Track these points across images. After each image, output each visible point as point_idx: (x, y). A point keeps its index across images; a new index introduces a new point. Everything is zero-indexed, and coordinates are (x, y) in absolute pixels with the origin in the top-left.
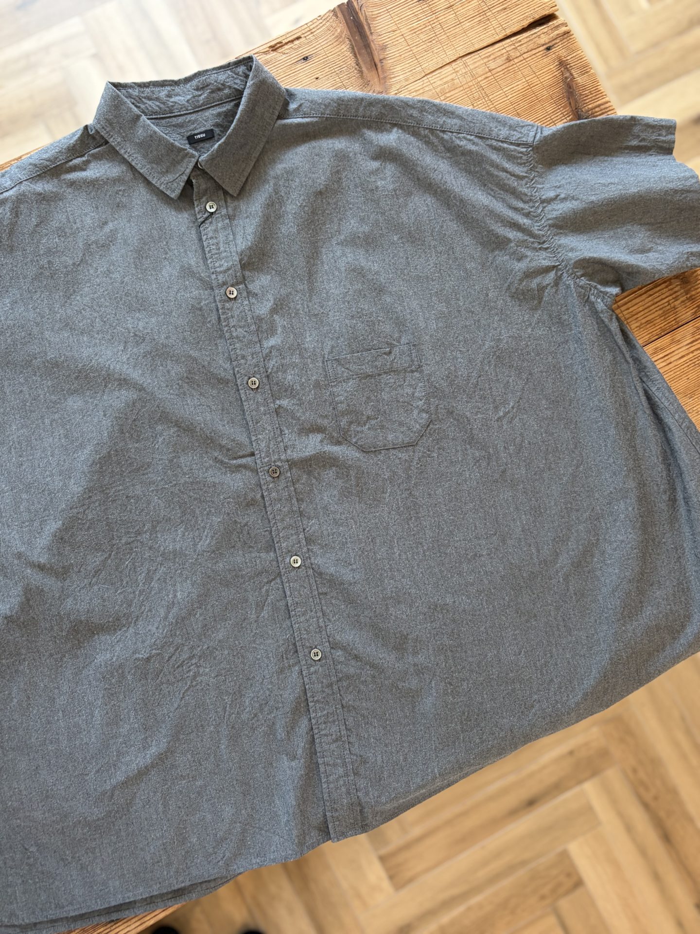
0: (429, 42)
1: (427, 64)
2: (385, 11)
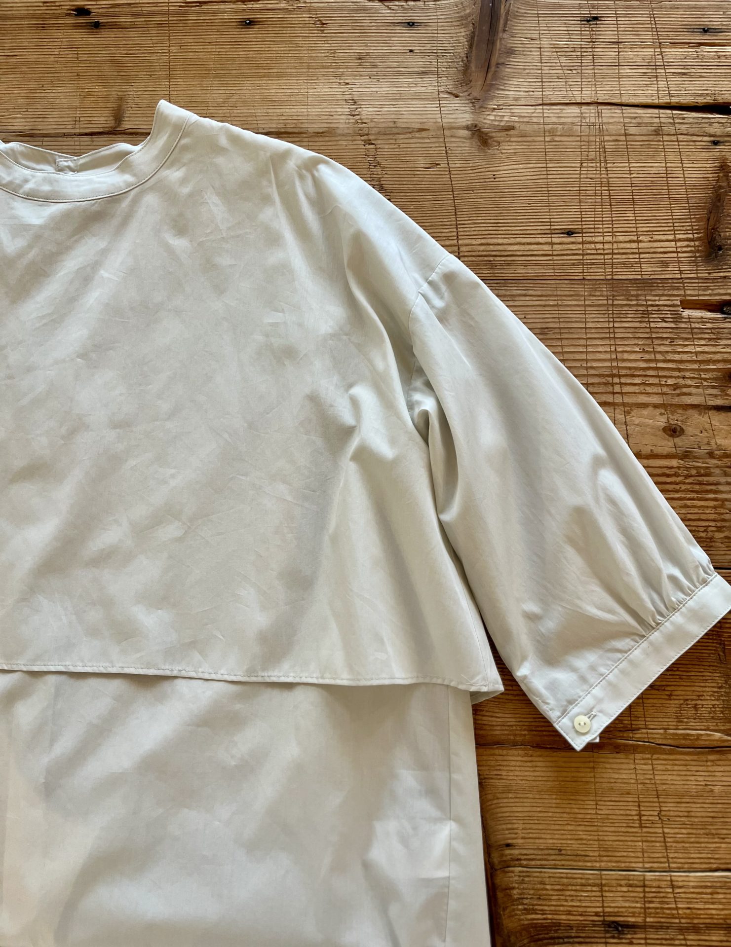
0: (568, 70)
1: (551, 93)
2: (536, 14)
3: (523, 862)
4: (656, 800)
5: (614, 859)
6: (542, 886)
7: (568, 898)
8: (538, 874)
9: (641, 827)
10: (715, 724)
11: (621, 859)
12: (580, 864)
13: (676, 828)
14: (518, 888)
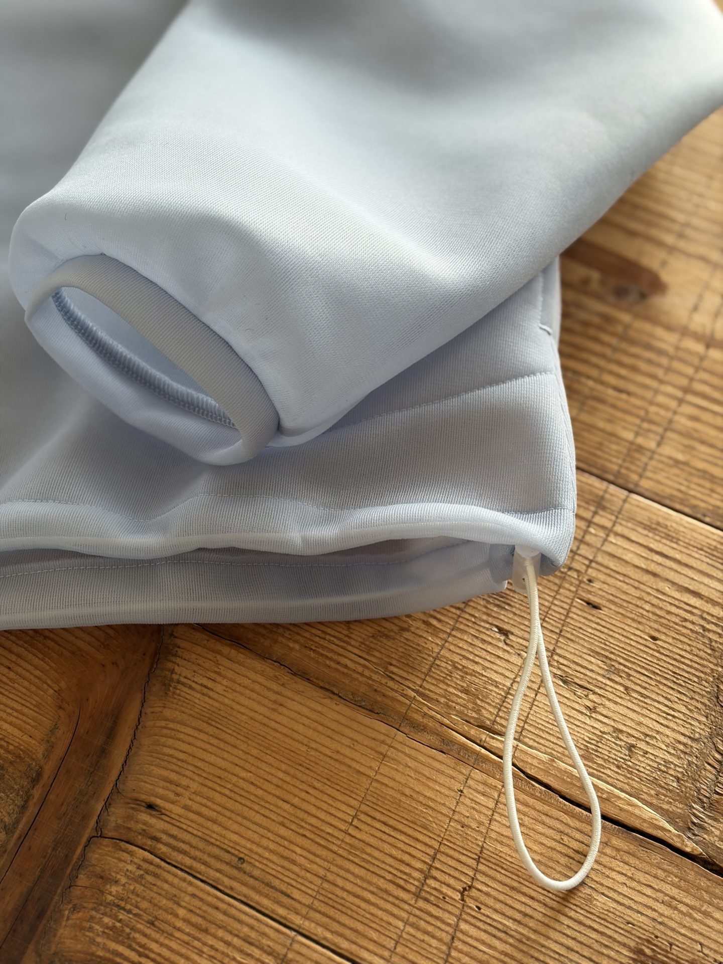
3: (160, 846)
4: (473, 863)
5: (335, 926)
6: (170, 904)
7: (205, 949)
8: (176, 881)
9: (417, 896)
10: (653, 792)
11: (347, 932)
12: (265, 902)
13: (485, 931)
14: (124, 885)
